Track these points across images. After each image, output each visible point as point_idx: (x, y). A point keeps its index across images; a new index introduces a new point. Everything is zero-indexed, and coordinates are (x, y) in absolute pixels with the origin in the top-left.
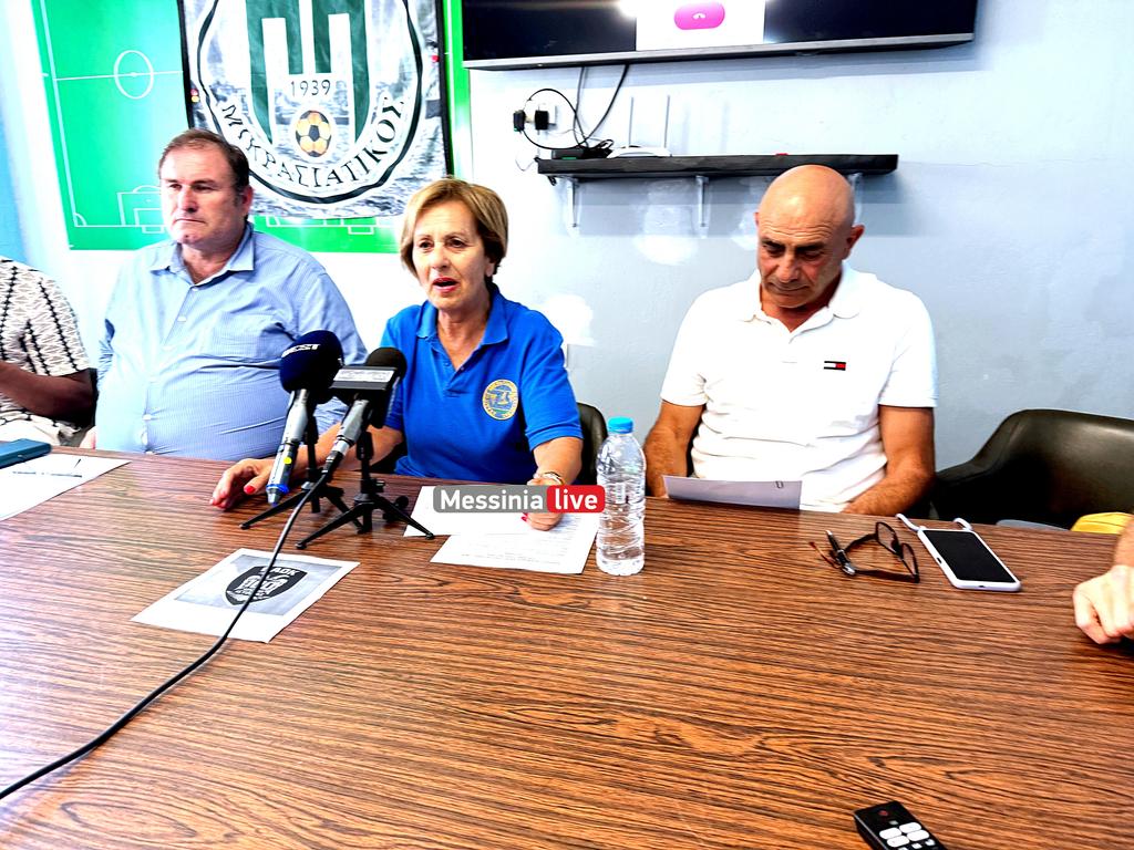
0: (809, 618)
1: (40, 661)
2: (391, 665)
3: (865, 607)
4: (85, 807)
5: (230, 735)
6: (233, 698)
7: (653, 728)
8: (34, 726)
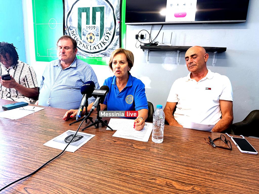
0: (204, 157)
1: (22, 153)
2: (102, 160)
3: (218, 155)
4: (29, 189)
5: (64, 174)
6: (65, 165)
7: (166, 182)
8: (19, 168)
